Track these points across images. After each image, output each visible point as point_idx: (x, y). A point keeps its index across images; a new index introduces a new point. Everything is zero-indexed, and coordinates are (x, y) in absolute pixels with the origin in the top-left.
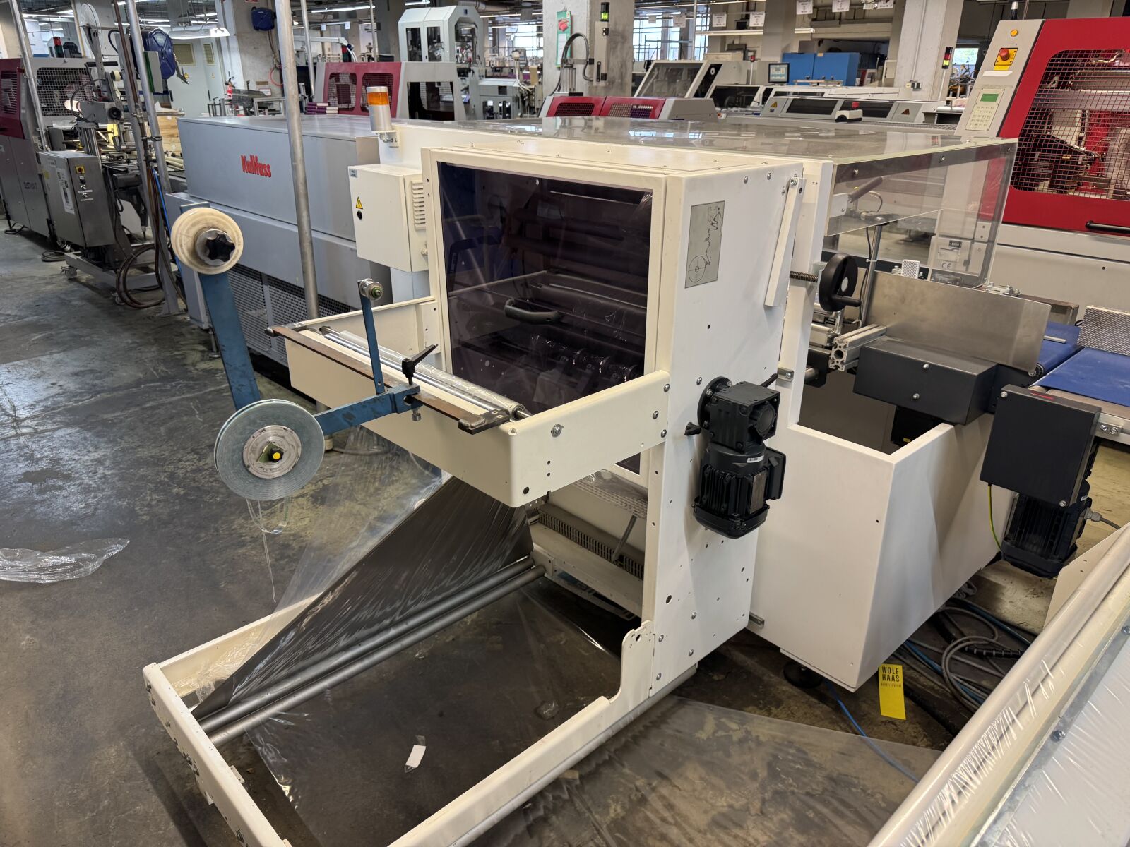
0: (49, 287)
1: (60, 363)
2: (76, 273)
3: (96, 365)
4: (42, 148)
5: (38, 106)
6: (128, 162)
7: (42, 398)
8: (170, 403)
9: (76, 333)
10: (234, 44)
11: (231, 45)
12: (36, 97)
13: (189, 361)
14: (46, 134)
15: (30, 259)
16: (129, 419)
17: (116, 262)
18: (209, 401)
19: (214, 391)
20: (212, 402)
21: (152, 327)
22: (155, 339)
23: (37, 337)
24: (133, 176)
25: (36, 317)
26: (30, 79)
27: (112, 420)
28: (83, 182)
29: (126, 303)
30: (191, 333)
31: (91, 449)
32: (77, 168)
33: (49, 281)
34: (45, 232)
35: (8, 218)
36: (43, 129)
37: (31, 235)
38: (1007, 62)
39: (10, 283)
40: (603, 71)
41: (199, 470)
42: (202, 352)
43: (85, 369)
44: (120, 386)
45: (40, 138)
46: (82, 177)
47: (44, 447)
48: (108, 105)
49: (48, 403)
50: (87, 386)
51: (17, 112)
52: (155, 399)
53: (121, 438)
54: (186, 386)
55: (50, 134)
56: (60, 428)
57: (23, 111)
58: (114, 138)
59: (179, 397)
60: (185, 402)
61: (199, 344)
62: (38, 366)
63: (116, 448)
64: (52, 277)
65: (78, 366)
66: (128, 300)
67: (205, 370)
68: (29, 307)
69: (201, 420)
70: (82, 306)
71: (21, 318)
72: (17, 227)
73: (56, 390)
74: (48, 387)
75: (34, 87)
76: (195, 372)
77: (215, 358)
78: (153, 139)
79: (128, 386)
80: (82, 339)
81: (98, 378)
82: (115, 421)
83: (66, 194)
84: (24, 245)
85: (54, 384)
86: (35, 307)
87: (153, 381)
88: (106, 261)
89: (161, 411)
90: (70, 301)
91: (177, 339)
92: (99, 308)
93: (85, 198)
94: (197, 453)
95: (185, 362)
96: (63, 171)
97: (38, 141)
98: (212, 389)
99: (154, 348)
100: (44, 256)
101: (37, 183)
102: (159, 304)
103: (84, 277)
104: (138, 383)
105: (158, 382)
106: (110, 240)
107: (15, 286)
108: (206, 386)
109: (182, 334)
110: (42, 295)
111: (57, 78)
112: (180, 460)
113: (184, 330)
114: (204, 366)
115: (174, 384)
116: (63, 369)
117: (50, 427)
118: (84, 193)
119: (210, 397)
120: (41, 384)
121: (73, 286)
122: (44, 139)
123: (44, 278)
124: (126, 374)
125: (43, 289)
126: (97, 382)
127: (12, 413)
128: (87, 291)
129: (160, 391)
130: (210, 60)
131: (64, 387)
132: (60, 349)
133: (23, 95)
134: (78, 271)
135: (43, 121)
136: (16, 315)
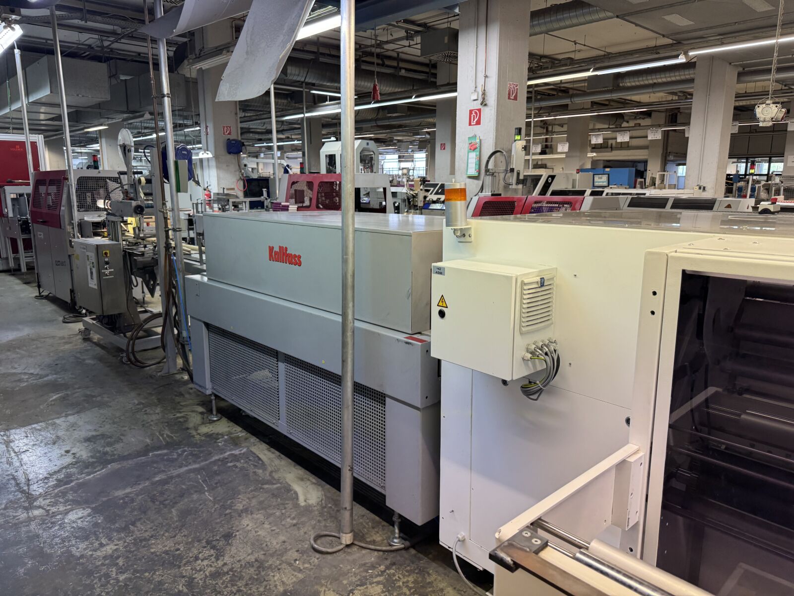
0: (67, 347)
1: (73, 426)
2: (90, 334)
3: (107, 429)
4: (74, 235)
5: (75, 204)
6: (145, 247)
7: (56, 468)
8: (179, 476)
9: (89, 393)
10: (213, 163)
11: (210, 164)
12: (74, 198)
13: (191, 425)
14: (78, 225)
15: (53, 321)
16: (140, 497)
17: (125, 326)
18: (216, 473)
19: (219, 460)
20: (218, 474)
21: (155, 386)
22: (159, 400)
23: (54, 397)
24: (150, 259)
25: (54, 376)
26: (71, 185)
27: (123, 499)
28: (107, 263)
29: (131, 362)
30: (190, 393)
31: (104, 541)
32: (104, 252)
33: (68, 340)
34: (68, 299)
35: (39, 287)
36: (77, 220)
37: (54, 300)
39: (35, 342)
40: (521, 177)
41: (219, 574)
42: (202, 413)
43: (97, 433)
44: (130, 455)
45: (73, 228)
46: (106, 260)
47: (55, 536)
48: (134, 203)
49: (61, 476)
50: (98, 455)
51: (58, 208)
52: (164, 471)
53: (133, 524)
54: (192, 454)
55: (81, 225)
56: (72, 510)
57: (62, 208)
58: (134, 229)
59: (186, 468)
60: (192, 475)
61: (198, 405)
62: (54, 430)
63: (129, 539)
64: (70, 337)
65: (90, 430)
66: (133, 359)
67: (208, 435)
68: (49, 366)
69: (211, 498)
70: (95, 364)
71: (41, 377)
72: (45, 293)
73: (69, 459)
74: (62, 455)
75: (74, 191)
76: (198, 437)
77: (215, 421)
78: (174, 230)
79: (139, 454)
80: (94, 399)
81: (109, 444)
82: (127, 499)
83: (92, 273)
84: (49, 308)
85: (67, 452)
86: (54, 367)
87: (159, 448)
88: (117, 326)
89: (171, 487)
90: (84, 360)
91: (178, 399)
92: (108, 367)
93: (107, 275)
94: (213, 547)
95: (187, 426)
96: (92, 255)
97: (71, 230)
98: (216, 458)
99: (158, 410)
100: (64, 318)
101: (67, 261)
102: (159, 363)
103: (96, 337)
104: (146, 450)
105: (164, 449)
106: (123, 309)
107: (39, 345)
108: (210, 454)
109: (181, 395)
110: (61, 355)
111: (91, 184)
112: (197, 558)
113: (182, 389)
114: (204, 429)
115: (179, 451)
116: (77, 434)
117: (62, 508)
118: (107, 272)
119: (216, 468)
120: (56, 452)
121: (87, 345)
122: (76, 229)
123: (64, 338)
124: (135, 439)
125: (62, 348)
126: (108, 449)
127: (26, 488)
128: (98, 349)
129: (168, 460)
131: (77, 455)
132: (75, 411)
133: (65, 196)
134: (91, 332)
135: (77, 215)
136: (38, 374)
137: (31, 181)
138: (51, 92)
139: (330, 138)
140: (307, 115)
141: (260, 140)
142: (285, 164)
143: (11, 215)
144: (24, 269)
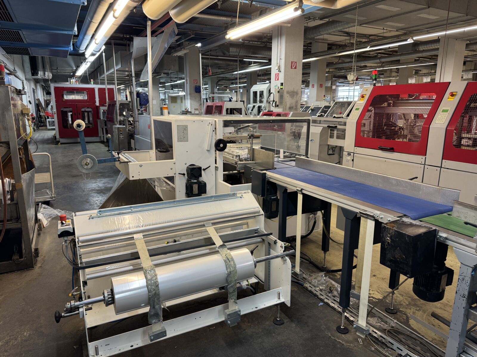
5: (118, 113)
10: (189, 97)
12: (118, 111)
28: (121, 134)
32: (121, 130)
38: (363, 99)
40: (277, 104)
45: (117, 123)
48: (130, 113)
49: (93, 188)
50: (105, 186)
51: (113, 115)
57: (115, 115)
62: (96, 181)
65: (105, 182)
74: (95, 185)
75: (118, 108)
78: (136, 121)
83: (117, 137)
85: (97, 185)
117: (90, 193)
118: (121, 137)
130: (182, 102)
132: (103, 178)
135: (118, 118)
137: (107, 105)
138: (121, 66)
139: (266, 82)
140: (239, 72)
141: (232, 83)
142: (230, 97)
143: (102, 118)
144: (105, 140)
